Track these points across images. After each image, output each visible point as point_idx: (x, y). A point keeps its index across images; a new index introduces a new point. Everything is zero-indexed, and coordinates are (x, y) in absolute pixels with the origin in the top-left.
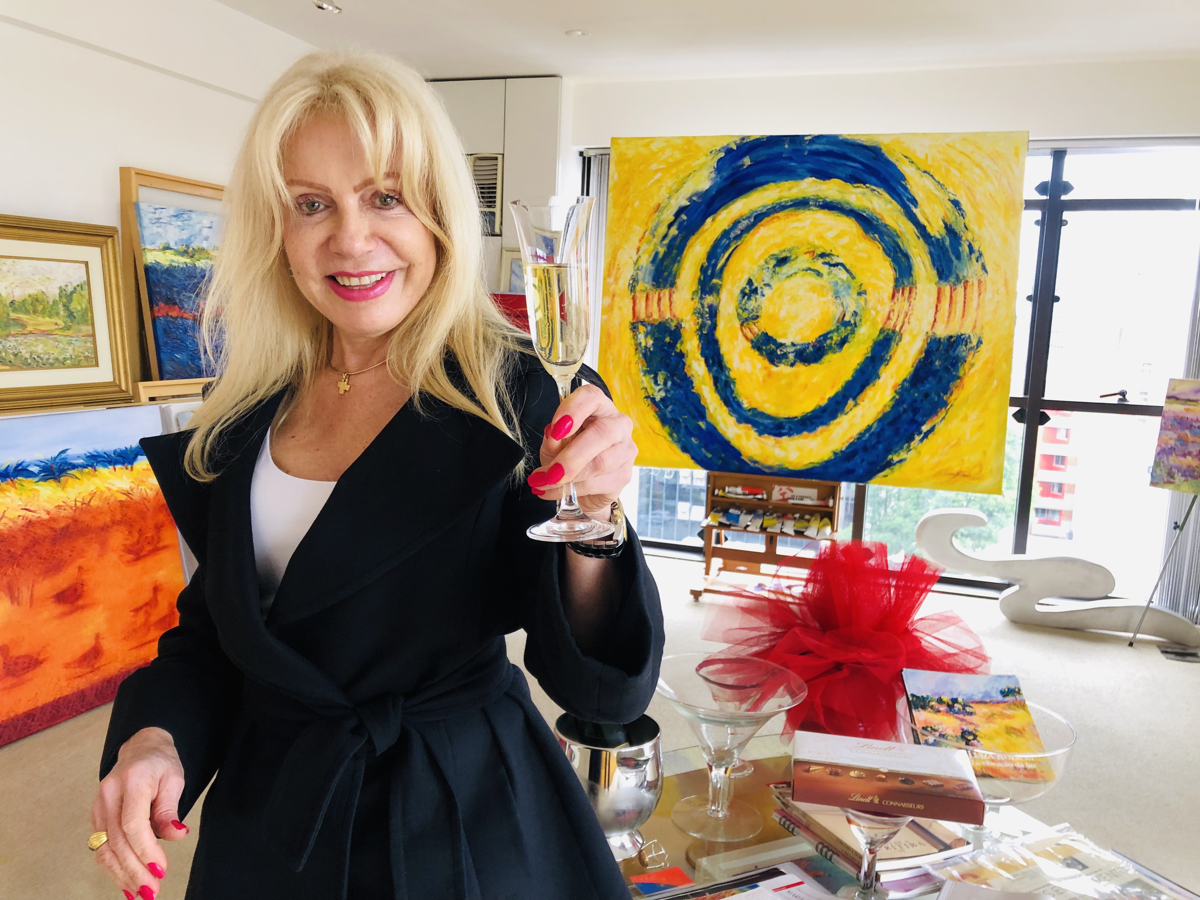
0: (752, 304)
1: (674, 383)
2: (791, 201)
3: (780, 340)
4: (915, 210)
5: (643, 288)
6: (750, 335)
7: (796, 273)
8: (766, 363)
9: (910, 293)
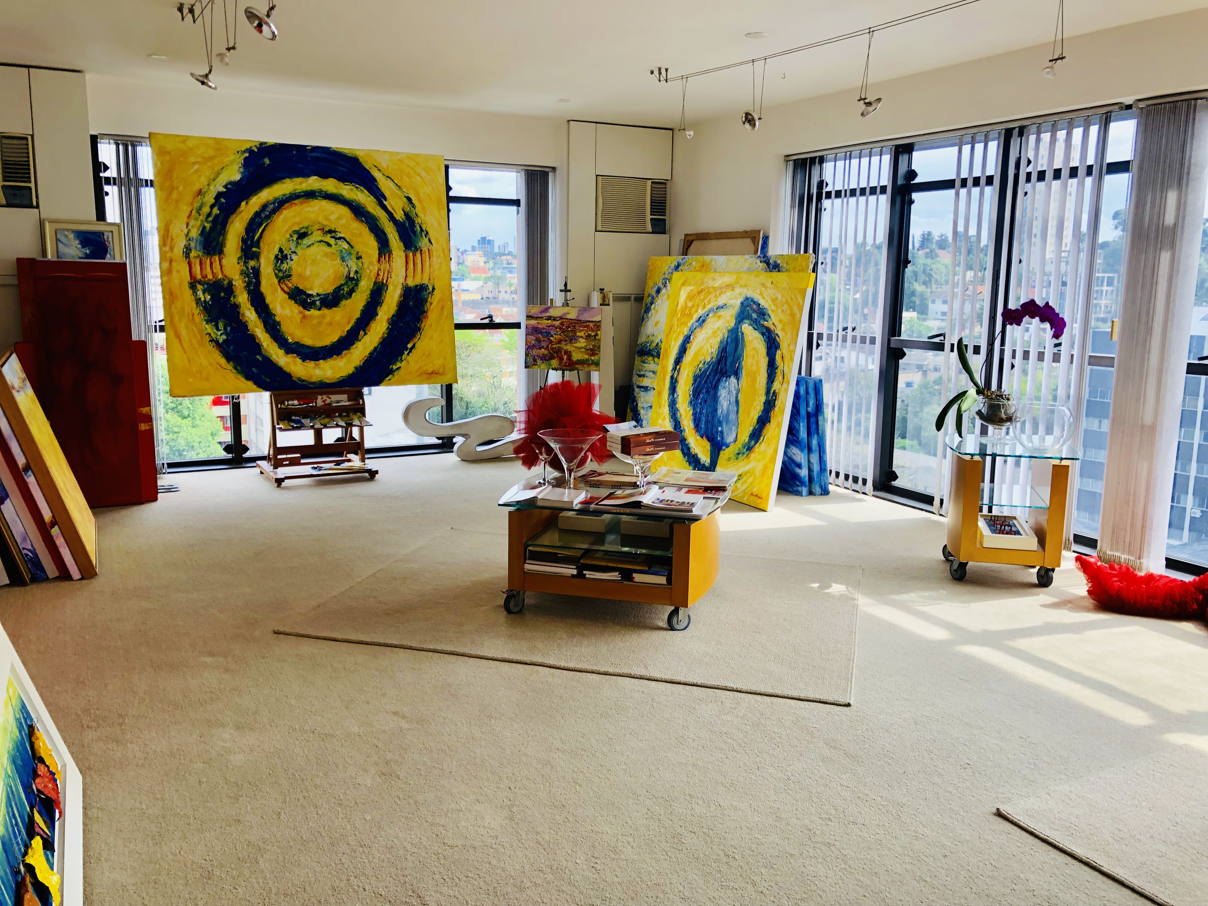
0: (284, 266)
1: (232, 327)
2: (303, 192)
3: (310, 292)
4: (385, 202)
5: (196, 255)
6: (286, 289)
7: (313, 244)
8: (301, 309)
9: (389, 258)
